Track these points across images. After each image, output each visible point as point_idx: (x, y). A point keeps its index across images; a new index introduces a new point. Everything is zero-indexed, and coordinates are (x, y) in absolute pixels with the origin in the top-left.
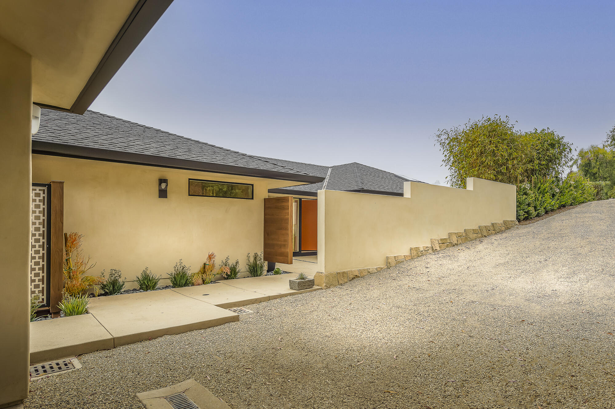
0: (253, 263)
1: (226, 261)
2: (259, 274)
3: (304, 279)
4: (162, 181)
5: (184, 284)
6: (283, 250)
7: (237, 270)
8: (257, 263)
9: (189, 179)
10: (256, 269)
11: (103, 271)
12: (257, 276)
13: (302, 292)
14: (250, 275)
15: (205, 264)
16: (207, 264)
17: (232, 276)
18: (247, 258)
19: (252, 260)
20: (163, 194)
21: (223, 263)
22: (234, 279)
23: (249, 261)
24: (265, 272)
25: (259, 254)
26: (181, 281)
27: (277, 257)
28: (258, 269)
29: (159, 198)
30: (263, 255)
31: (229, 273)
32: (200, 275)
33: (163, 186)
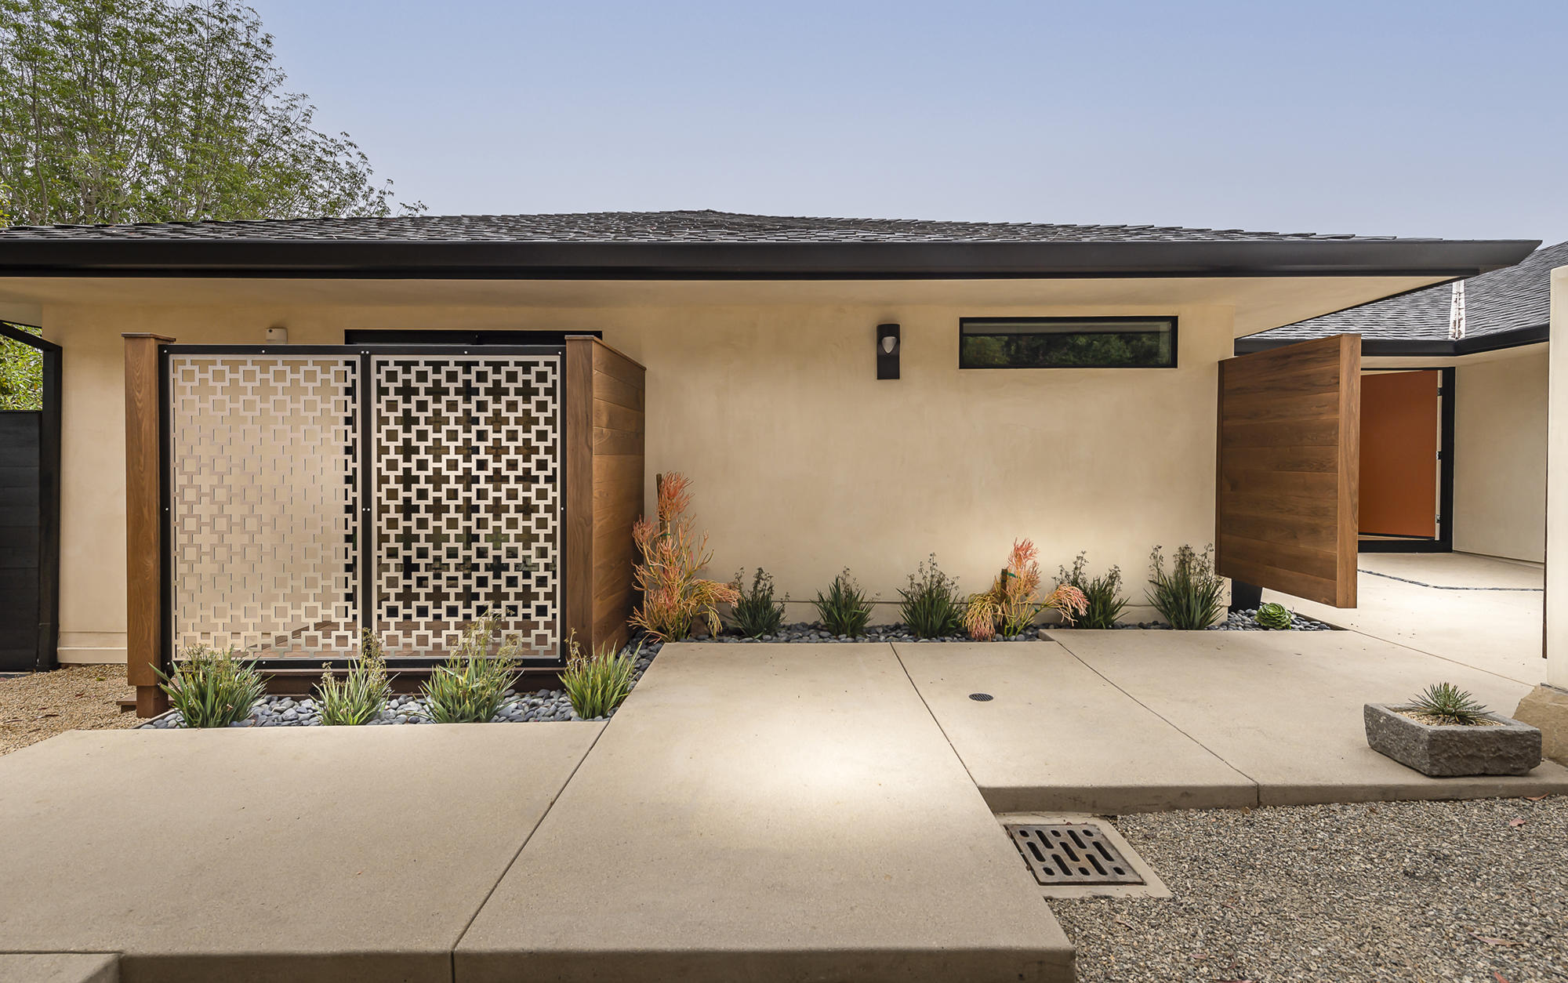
0: (1173, 580)
1: (1076, 568)
2: (1197, 620)
3: (1463, 719)
4: (888, 330)
5: (938, 627)
6: (1305, 546)
7: (1115, 600)
8: (1191, 581)
9: (963, 320)
10: (1184, 601)
11: (739, 572)
12: (1190, 626)
13: (1461, 789)
14: (1162, 619)
15: (1005, 573)
16: (1011, 575)
17: (1094, 618)
18: (1153, 561)
19: (1170, 568)
20: (888, 368)
21: (1064, 574)
22: (1101, 628)
23: (1158, 572)
24: (1222, 614)
25: (1198, 549)
26: (930, 619)
27: (1276, 569)
28: (1193, 603)
29: (878, 379)
30: (1212, 556)
31: (1083, 612)
32: (988, 605)
33: (889, 343)
